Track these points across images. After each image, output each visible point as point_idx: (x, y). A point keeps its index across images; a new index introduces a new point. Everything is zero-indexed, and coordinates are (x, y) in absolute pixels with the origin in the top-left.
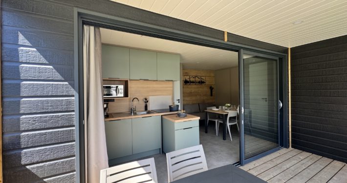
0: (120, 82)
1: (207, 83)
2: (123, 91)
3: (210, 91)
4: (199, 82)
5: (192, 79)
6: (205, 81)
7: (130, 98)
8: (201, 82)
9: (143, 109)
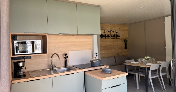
0: (38, 37)
1: (121, 36)
2: (40, 47)
3: (124, 44)
4: (114, 36)
5: (107, 33)
6: (119, 35)
7: (49, 55)
8: (116, 36)
9: (63, 65)
